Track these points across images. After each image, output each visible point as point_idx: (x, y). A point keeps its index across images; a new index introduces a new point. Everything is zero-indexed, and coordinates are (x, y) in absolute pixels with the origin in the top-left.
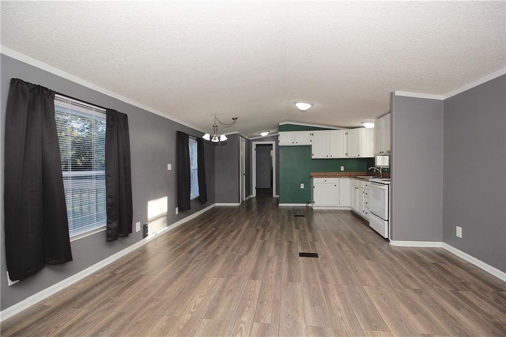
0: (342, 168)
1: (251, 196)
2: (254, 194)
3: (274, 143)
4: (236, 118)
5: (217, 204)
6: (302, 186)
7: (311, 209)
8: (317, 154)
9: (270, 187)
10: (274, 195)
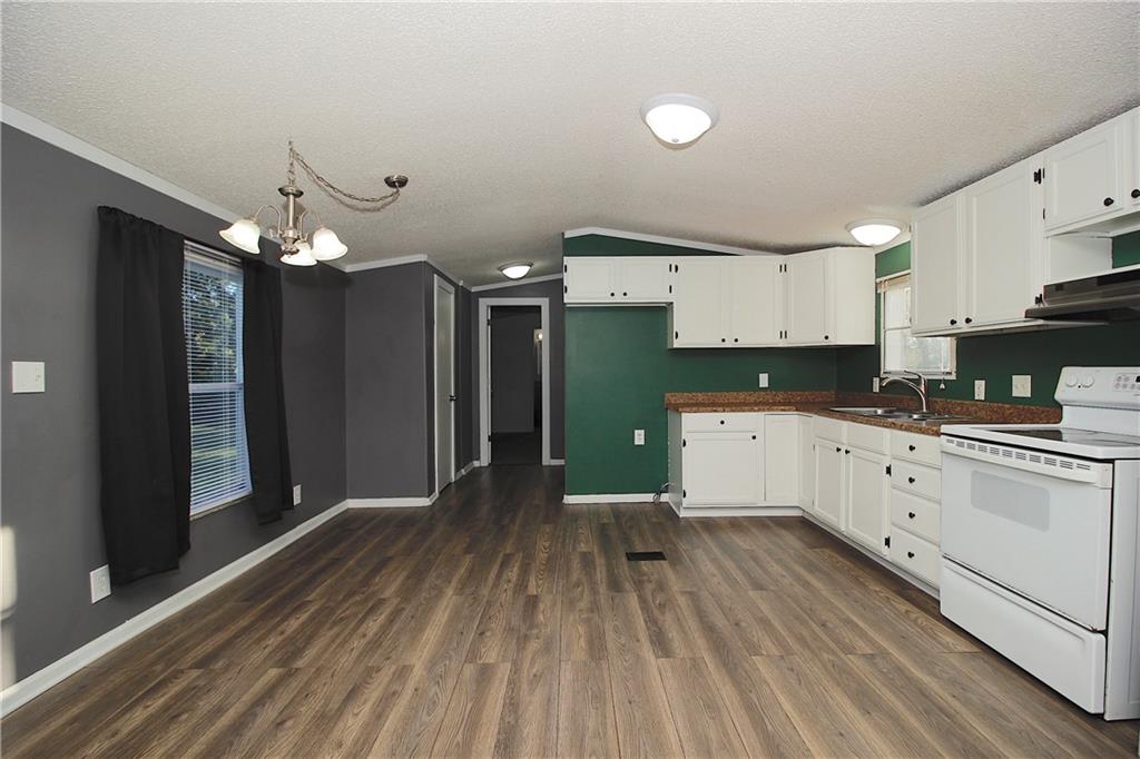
0: (764, 380)
1: (476, 464)
2: (485, 458)
3: (544, 303)
4: (403, 182)
5: (353, 503)
6: (639, 437)
7: (669, 513)
8: (689, 332)
9: (531, 428)
10: (547, 460)
